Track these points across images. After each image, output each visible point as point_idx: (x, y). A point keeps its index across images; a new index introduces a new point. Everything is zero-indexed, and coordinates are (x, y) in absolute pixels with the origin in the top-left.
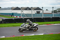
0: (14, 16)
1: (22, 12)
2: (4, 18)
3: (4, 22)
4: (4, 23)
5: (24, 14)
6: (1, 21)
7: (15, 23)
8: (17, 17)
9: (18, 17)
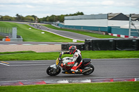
0: (112, 35)
1: (133, 25)
2: (91, 38)
3: (89, 47)
4: (90, 49)
5: (135, 30)
6: (83, 45)
7: (115, 49)
8: (119, 36)
9: (122, 36)
